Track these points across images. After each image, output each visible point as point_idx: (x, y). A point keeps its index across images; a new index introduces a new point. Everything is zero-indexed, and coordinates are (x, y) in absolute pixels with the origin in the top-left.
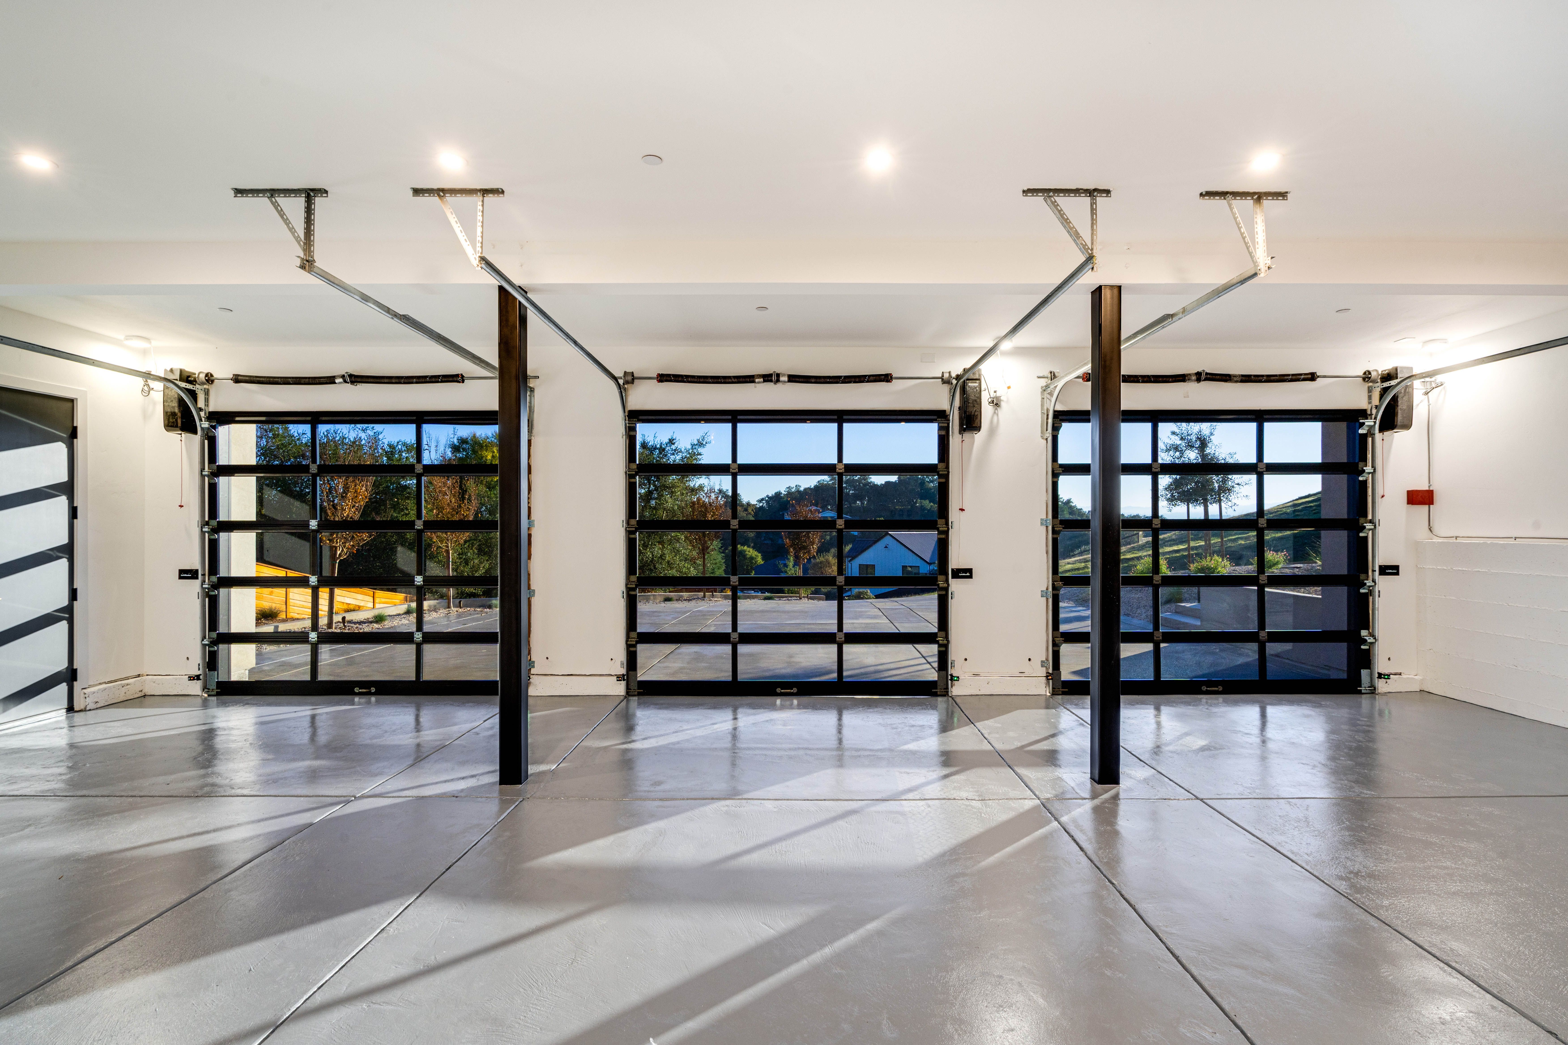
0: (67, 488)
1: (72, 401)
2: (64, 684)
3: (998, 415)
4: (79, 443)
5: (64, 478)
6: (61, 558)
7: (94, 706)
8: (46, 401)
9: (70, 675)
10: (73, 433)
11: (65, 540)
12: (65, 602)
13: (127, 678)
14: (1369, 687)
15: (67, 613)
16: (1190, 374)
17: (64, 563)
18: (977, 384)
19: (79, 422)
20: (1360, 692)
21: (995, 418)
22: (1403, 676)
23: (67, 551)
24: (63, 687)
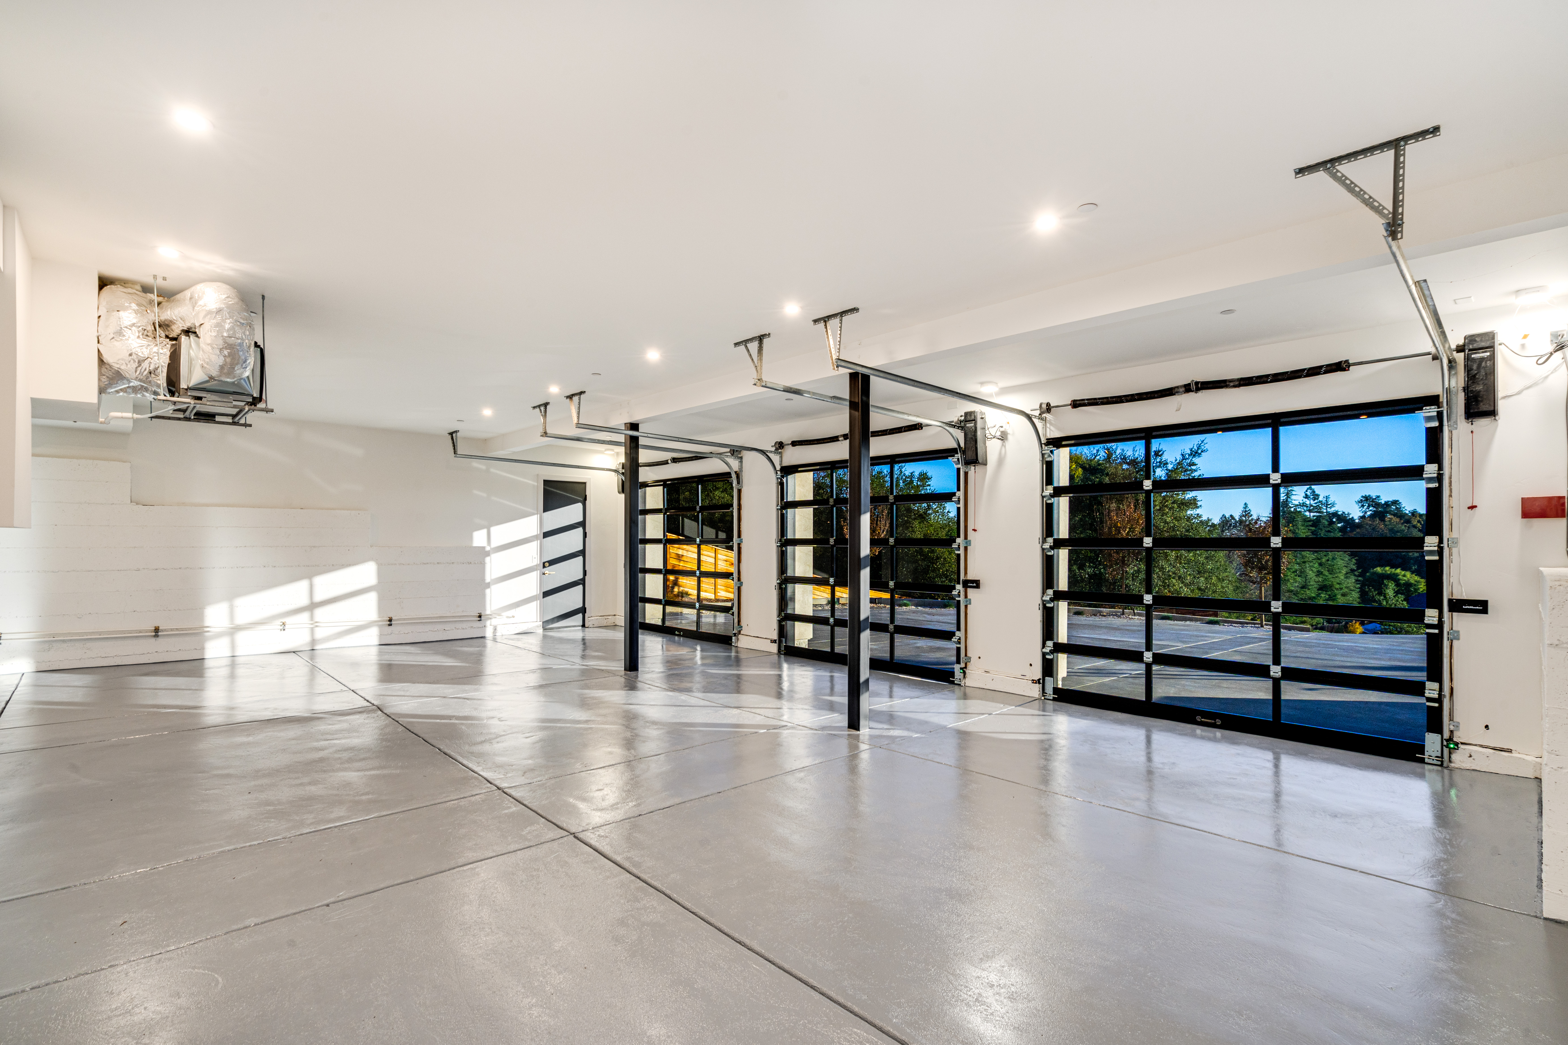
0: (583, 524)
1: (585, 483)
2: (581, 614)
3: (1005, 447)
4: (587, 502)
5: (581, 519)
6: (580, 556)
7: (592, 626)
8: (574, 485)
9: (583, 610)
10: (585, 499)
11: (581, 548)
12: (581, 577)
13: (609, 616)
14: (1436, 757)
15: (582, 582)
16: (1178, 387)
17: (581, 558)
18: (973, 425)
19: (587, 493)
20: (1422, 761)
21: (1003, 449)
22: (1514, 754)
23: (582, 553)
24: (580, 615)
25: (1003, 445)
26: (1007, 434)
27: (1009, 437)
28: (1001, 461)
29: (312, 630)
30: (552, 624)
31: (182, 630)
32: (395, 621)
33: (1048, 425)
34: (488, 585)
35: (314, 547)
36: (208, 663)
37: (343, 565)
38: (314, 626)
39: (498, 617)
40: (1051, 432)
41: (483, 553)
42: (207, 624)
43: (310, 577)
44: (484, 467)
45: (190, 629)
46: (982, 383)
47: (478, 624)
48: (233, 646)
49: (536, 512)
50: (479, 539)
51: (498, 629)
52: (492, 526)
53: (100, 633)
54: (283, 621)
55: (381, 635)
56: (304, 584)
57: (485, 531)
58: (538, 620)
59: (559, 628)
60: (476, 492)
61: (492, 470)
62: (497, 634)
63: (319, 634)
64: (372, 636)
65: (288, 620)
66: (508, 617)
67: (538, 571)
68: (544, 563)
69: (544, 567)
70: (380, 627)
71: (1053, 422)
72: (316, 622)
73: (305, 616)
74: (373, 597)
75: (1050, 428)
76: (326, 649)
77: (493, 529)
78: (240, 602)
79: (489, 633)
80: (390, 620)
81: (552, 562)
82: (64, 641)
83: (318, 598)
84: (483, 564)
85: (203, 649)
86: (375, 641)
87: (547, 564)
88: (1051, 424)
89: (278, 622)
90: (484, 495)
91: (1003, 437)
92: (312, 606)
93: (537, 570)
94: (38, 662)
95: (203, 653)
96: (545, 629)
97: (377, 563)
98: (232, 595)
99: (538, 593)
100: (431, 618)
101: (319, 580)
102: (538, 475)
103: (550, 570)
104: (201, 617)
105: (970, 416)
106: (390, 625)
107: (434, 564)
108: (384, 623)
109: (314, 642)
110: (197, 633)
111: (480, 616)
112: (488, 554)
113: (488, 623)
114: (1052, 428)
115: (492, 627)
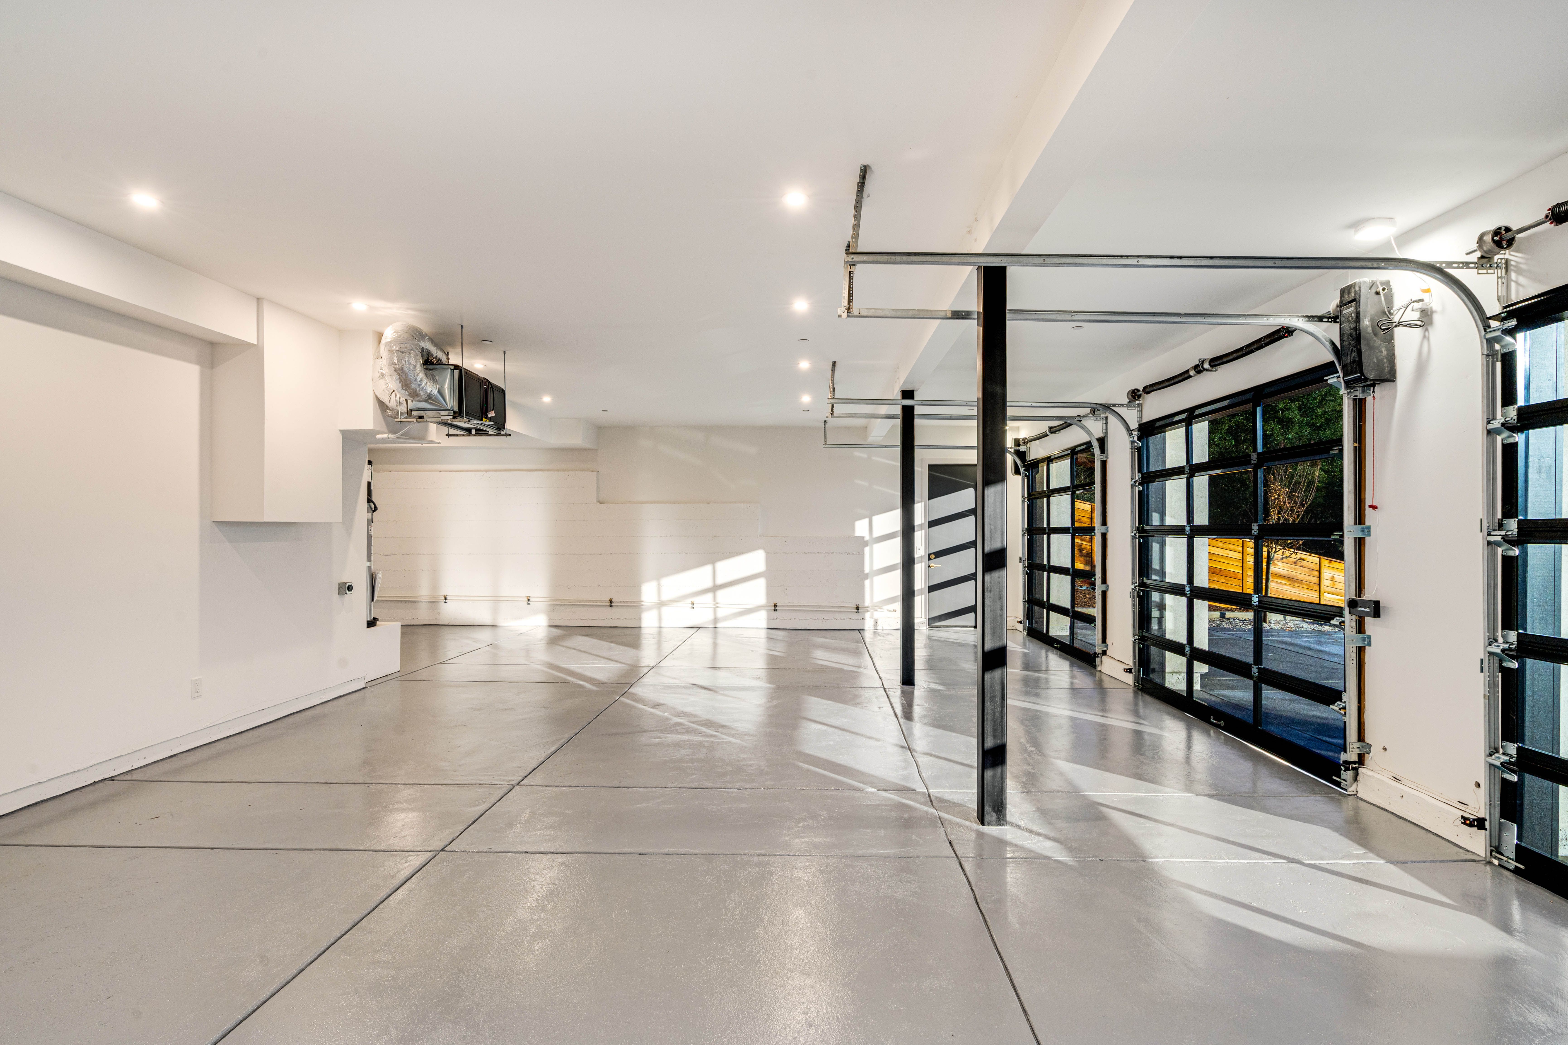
0: (974, 512)
5: (973, 506)
6: (971, 547)
8: (965, 468)
11: (973, 539)
12: (973, 571)
15: (974, 577)
17: (973, 550)
18: (1356, 309)
23: (974, 544)
24: (972, 614)
25: (1424, 336)
26: (1432, 312)
27: (1436, 318)
28: (1421, 369)
29: (715, 609)
30: (939, 621)
31: (627, 602)
32: (780, 606)
33: (1513, 276)
34: (866, 576)
35: (715, 536)
36: (644, 631)
37: (737, 553)
38: (716, 606)
39: (879, 610)
40: (1521, 289)
41: (862, 543)
42: (643, 599)
43: (713, 562)
44: (865, 456)
45: (632, 602)
46: (1356, 225)
47: (856, 616)
48: (660, 619)
49: (920, 500)
50: (861, 528)
51: (879, 622)
52: (874, 515)
53: (580, 601)
54: (693, 601)
55: (769, 619)
56: (708, 568)
57: (866, 521)
58: (923, 617)
59: (947, 627)
60: (857, 481)
61: (874, 458)
62: (878, 628)
63: (721, 613)
64: (761, 619)
65: (697, 600)
66: (889, 611)
67: (923, 564)
68: (929, 555)
69: (930, 559)
70: (768, 611)
71: (1523, 266)
72: (717, 603)
73: (710, 596)
74: (761, 582)
75: (1516, 282)
76: (724, 627)
77: (876, 519)
78: (665, 581)
79: (868, 625)
80: (775, 606)
81: (939, 554)
82: (561, 605)
83: (720, 581)
84: (861, 555)
85: (640, 619)
86: (764, 624)
87: (933, 556)
88: (1519, 272)
89: (689, 601)
90: (866, 484)
91: (1426, 319)
92: (715, 588)
93: (922, 562)
94: (550, 619)
95: (640, 622)
96: (931, 627)
97: (765, 552)
98: (659, 577)
99: (923, 587)
100: (812, 606)
101: (720, 565)
102: (922, 459)
103: (936, 563)
104: (638, 592)
105: (1349, 293)
106: (775, 610)
107: (814, 554)
108: (769, 608)
109: (716, 620)
110: (636, 606)
111: (858, 608)
112: (866, 544)
113: (867, 615)
114: (1522, 280)
115: (872, 620)
